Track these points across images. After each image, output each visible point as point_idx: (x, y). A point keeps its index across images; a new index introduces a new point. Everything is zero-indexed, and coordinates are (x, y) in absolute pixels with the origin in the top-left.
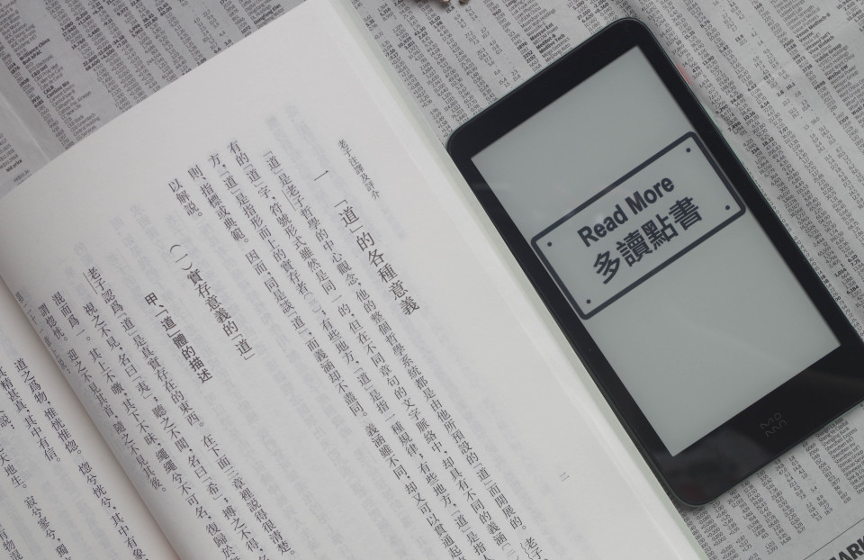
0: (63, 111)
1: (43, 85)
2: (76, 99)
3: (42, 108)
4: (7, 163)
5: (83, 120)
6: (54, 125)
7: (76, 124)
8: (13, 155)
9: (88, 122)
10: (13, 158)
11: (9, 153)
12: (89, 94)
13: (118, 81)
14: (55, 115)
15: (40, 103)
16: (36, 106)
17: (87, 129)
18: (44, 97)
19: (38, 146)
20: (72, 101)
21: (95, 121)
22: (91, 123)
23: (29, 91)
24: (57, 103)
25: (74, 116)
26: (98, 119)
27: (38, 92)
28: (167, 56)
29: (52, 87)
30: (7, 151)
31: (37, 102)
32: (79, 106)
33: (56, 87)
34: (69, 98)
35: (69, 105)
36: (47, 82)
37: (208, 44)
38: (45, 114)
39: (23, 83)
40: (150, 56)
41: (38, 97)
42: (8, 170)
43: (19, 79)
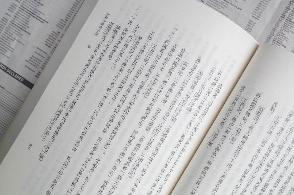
0: (284, 27)
1: (290, 15)
2: (290, 30)
3: (281, 19)
4: (255, 15)
5: (284, 35)
6: (277, 26)
7: (281, 34)
8: (259, 16)
9: (284, 38)
10: (258, 16)
11: (259, 14)
14: (281, 24)
15: (283, 17)
16: (281, 16)
17: (281, 38)
18: (286, 18)
19: (266, 23)
20: (289, 29)
21: (285, 40)
22: (284, 39)
23: (286, 12)
24: (286, 24)
25: (284, 31)
26: (287, 41)
27: (287, 15)
29: (291, 19)
30: (259, 13)
31: (283, 16)
32: (288, 32)
33: (292, 21)
34: (290, 27)
35: (287, 28)
36: (292, 17)
38: (280, 21)
39: (288, 8)
41: (285, 16)
42: (253, 16)
43: (288, 6)
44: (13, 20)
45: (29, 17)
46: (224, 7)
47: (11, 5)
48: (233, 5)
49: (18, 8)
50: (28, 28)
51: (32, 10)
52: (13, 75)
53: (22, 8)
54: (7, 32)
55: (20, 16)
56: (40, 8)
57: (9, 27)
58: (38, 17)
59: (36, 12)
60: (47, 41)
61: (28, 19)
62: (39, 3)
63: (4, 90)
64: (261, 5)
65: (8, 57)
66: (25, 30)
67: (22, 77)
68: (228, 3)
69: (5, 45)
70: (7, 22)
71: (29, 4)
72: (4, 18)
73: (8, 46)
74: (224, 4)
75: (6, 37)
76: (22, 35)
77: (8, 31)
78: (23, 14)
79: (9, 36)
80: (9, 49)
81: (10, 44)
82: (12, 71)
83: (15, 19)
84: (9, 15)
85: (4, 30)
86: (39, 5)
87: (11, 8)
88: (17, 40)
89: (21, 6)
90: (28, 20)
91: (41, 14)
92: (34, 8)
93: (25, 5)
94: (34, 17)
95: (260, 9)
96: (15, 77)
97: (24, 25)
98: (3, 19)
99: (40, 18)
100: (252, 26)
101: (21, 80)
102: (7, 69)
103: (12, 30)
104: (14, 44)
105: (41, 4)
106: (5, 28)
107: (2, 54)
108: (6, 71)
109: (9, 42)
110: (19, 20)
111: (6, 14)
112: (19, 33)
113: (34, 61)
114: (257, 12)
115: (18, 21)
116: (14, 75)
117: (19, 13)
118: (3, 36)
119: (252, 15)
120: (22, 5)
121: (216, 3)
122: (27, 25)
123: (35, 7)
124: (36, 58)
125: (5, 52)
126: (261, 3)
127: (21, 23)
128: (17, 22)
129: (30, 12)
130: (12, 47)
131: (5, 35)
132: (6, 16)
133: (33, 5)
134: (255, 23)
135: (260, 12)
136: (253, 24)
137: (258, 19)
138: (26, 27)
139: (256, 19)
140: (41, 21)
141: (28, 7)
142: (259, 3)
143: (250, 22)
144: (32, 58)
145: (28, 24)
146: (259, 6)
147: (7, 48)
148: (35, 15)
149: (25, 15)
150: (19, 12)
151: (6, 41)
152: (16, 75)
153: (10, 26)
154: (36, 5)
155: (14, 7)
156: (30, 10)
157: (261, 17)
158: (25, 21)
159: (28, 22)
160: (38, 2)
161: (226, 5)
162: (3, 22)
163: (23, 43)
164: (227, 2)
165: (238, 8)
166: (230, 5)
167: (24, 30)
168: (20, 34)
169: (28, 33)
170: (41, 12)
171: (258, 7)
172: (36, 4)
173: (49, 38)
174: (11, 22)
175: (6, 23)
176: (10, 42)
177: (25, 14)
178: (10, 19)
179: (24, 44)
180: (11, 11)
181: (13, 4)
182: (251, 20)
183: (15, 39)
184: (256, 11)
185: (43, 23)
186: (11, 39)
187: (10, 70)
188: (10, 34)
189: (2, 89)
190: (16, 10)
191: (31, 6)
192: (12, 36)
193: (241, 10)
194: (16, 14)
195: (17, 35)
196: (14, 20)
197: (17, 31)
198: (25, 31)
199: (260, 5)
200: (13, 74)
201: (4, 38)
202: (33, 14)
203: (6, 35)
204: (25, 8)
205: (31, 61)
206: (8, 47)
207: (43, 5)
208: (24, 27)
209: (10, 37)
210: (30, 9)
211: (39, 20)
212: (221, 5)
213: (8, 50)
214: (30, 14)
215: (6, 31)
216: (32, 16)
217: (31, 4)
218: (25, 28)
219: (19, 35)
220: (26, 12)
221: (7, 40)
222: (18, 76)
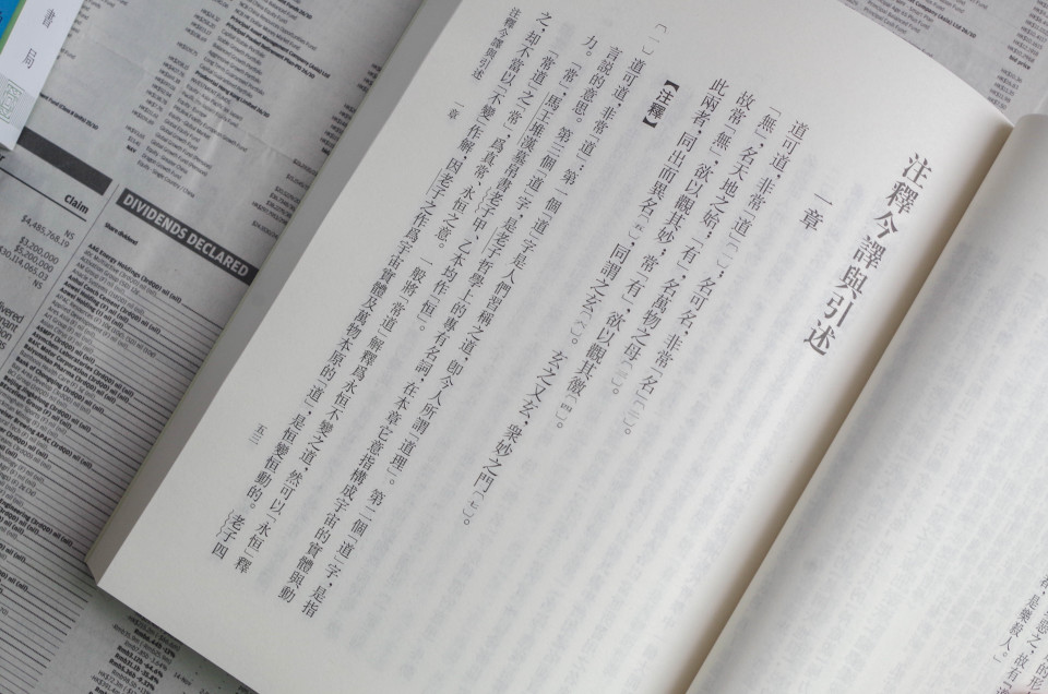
44: (204, 68)
45: (262, 55)
46: (919, 27)
47: (198, 17)
48: (948, 22)
49: (221, 26)
50: (261, 92)
51: (272, 33)
52: (211, 255)
53: (237, 26)
54: (183, 107)
55: (227, 53)
56: (300, 27)
57: (191, 89)
58: (294, 55)
59: (285, 40)
60: (327, 138)
61: (258, 62)
62: (296, 9)
63: (179, 306)
64: (1037, 23)
65: (189, 193)
66: (248, 100)
67: (243, 262)
68: (930, 15)
69: (180, 153)
70: (183, 75)
71: (262, 12)
72: (172, 58)
73: (190, 155)
74: (919, 18)
75: (181, 124)
76: (238, 117)
77: (187, 105)
78: (241, 47)
79: (190, 121)
80: (194, 167)
81: (195, 148)
82: (208, 241)
83: (212, 63)
84: (191, 50)
85: (173, 102)
86: (294, 17)
87: (199, 27)
88: (219, 135)
89: (233, 17)
90: (258, 67)
91: (303, 47)
92: (277, 26)
93: (248, 17)
94: (278, 55)
95: (1033, 34)
96: (216, 263)
97: (243, 82)
98: (170, 62)
99: (302, 61)
100: (1010, 88)
101: (239, 273)
102: (188, 235)
103: (202, 100)
104: (209, 149)
105: (303, 13)
106: (176, 95)
107: (169, 181)
108: (183, 242)
109: (194, 143)
110: (227, 67)
111: (180, 44)
112: (226, 110)
113: (283, 206)
114: (1025, 43)
115: (223, 69)
116: (216, 254)
117: (227, 43)
118: (172, 120)
119: (1011, 53)
120: (237, 16)
121: (894, 13)
122: (255, 85)
123: (281, 24)
124: (292, 197)
125: (179, 177)
126: (1037, 14)
127: (232, 76)
128: (219, 72)
129: (265, 38)
130: (206, 157)
131: (178, 119)
132: (181, 54)
133: (273, 14)
134: (1019, 80)
135: (1035, 44)
136: (1013, 81)
137: (1029, 68)
138: (252, 92)
139: (1021, 67)
140: (305, 72)
141: (257, 23)
142: (1031, 15)
143: (1005, 76)
144: (275, 198)
145: (257, 81)
146: (1029, 23)
147: (185, 162)
148: (282, 49)
149: (247, 51)
150: (227, 38)
151: (180, 140)
152: (222, 254)
153: (194, 86)
154: (285, 17)
155: (207, 23)
156: (265, 33)
157: (1038, 60)
158: (246, 70)
159: (259, 72)
160: (291, 7)
161: (925, 22)
162: (171, 72)
163: (244, 145)
164: (930, 11)
165: (965, 31)
166: (937, 21)
167: (245, 102)
168: (233, 115)
169: (260, 111)
170: (302, 41)
171: (1028, 27)
172: (283, 11)
173: (334, 128)
174: (197, 72)
175: (180, 78)
176: (197, 140)
177: (246, 45)
178: (195, 63)
179: (245, 150)
180: (198, 36)
181: (204, 11)
182: (1007, 68)
183: (213, 131)
184: (1021, 40)
185: (312, 76)
186: (199, 132)
187: (199, 236)
188: (195, 115)
189: (172, 302)
190: (217, 33)
191: (267, 20)
192: (203, 120)
193: (973, 35)
194: (215, 45)
195: (221, 117)
196: (207, 65)
197: (220, 106)
198: (249, 104)
199: (1033, 21)
200: (209, 249)
201: (174, 127)
202: (273, 46)
203: (183, 117)
204: (247, 27)
205: (272, 205)
206: (190, 160)
207: (309, 17)
208: (245, 92)
209: (195, 125)
210: (265, 29)
211: (299, 67)
212: (910, 22)
213: (190, 169)
214: (263, 46)
215: (179, 105)
216: (272, 52)
217: (269, 13)
218: (249, 95)
219: (228, 116)
220: (251, 39)
221: (186, 133)
222: (229, 257)
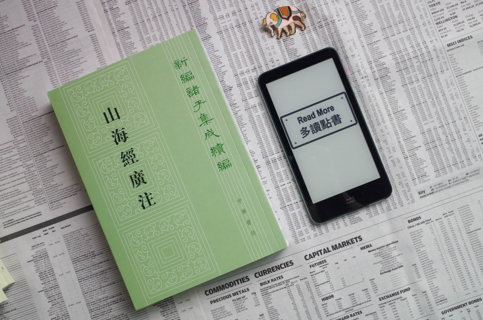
12: (124, 13)
13: (135, 12)
28: (155, 8)
37: (170, 7)
40: (149, 6)
